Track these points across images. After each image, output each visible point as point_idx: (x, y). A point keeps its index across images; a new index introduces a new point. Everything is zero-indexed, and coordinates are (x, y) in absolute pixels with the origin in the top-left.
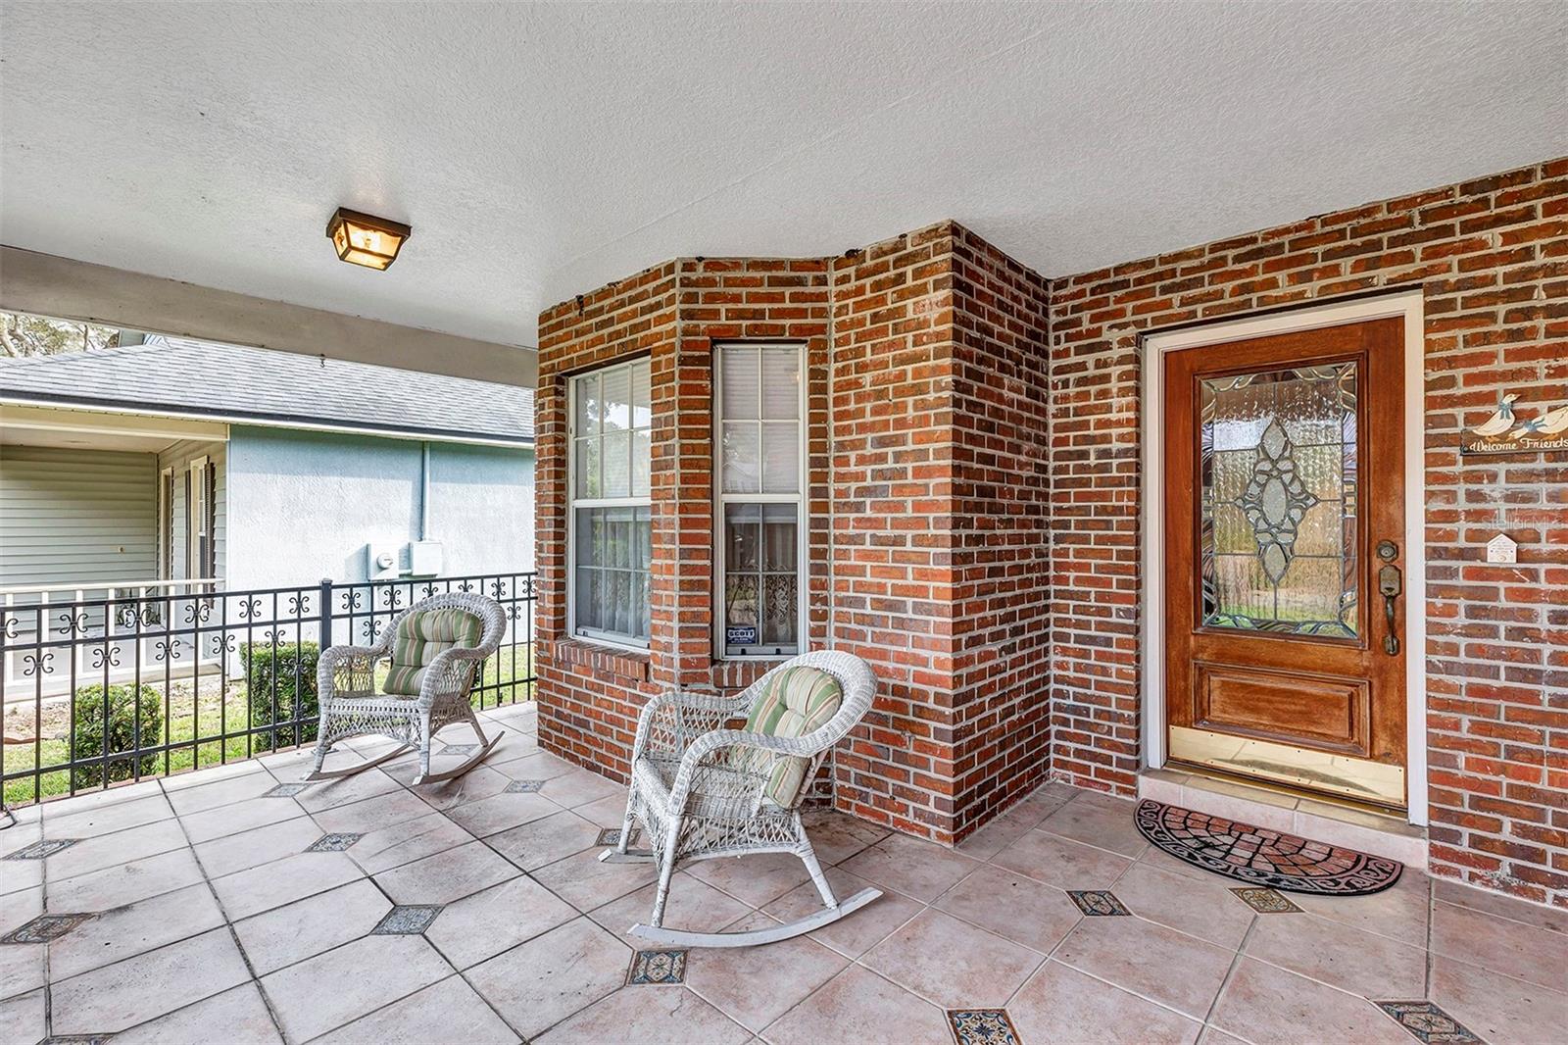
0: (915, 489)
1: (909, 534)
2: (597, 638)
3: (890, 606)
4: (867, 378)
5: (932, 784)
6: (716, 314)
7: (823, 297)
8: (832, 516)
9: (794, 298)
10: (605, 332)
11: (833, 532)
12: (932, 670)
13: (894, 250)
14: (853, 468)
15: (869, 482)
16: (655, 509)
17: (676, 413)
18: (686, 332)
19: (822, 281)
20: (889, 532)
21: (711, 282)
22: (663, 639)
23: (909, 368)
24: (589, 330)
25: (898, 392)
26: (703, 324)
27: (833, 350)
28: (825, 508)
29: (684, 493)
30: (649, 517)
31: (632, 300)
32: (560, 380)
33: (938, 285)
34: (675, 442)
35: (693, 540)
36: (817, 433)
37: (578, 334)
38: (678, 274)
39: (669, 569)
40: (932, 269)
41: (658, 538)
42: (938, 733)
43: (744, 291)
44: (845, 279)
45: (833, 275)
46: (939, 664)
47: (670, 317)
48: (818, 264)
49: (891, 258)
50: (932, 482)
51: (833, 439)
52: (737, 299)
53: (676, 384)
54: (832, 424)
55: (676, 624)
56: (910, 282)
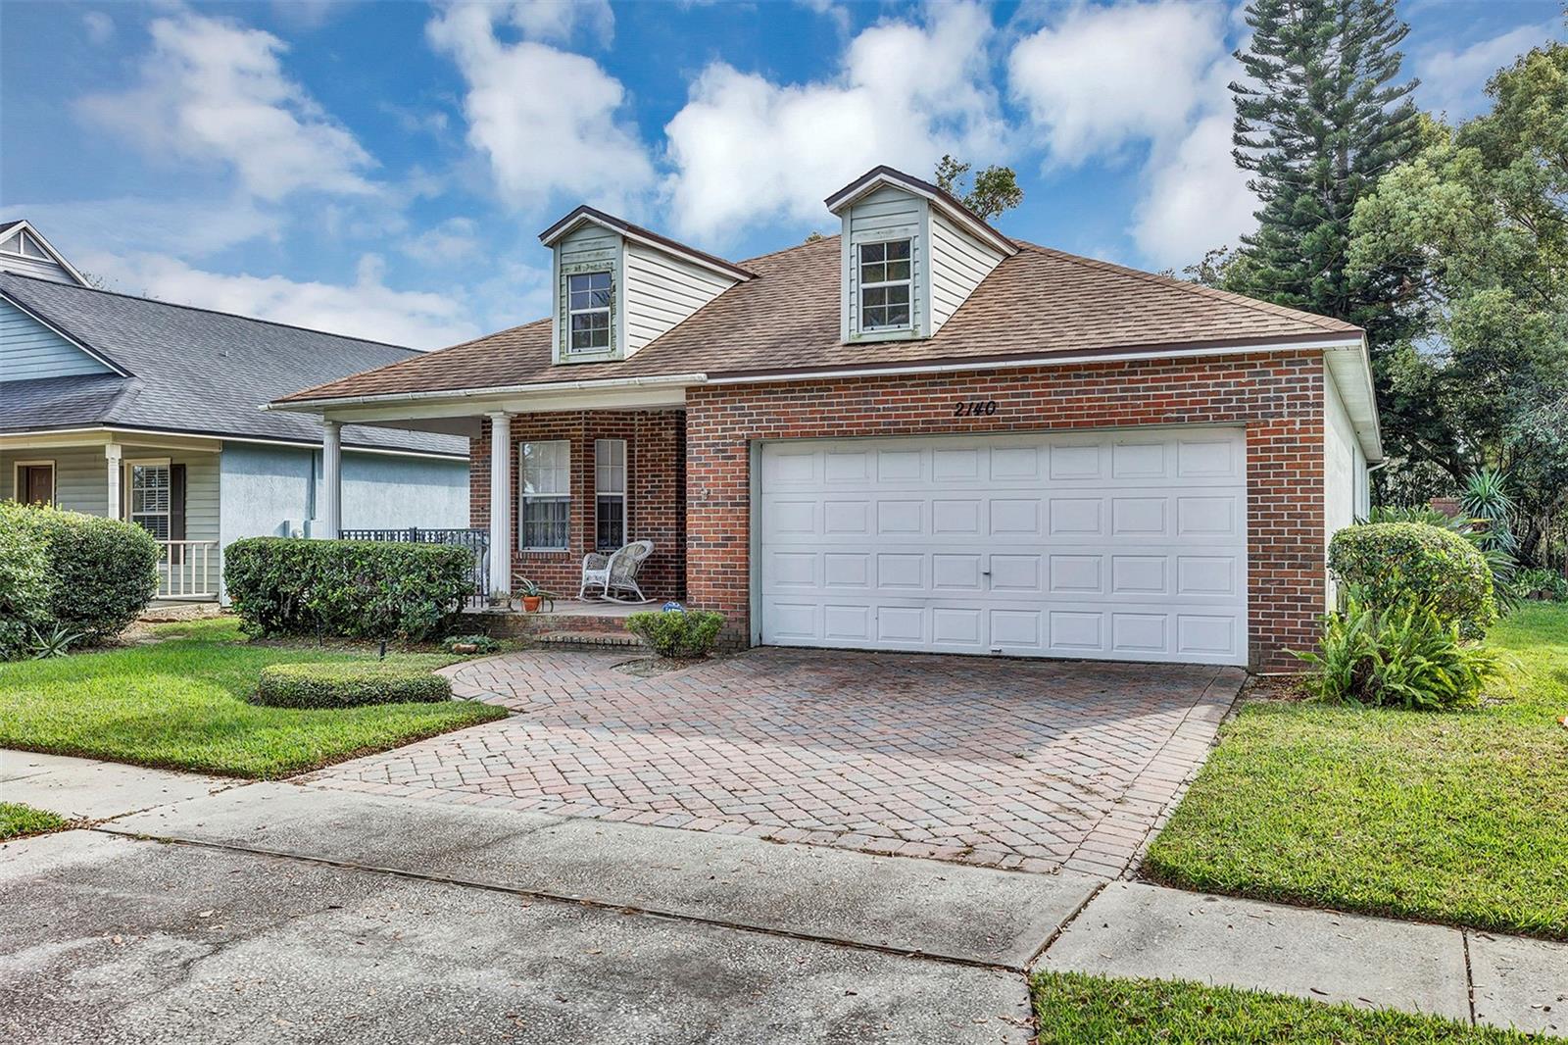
0: (664, 492)
1: (663, 506)
2: (533, 550)
3: (657, 529)
4: (649, 454)
5: (670, 584)
6: (596, 430)
7: (633, 425)
8: (636, 500)
9: (623, 425)
10: (546, 429)
11: (637, 506)
12: (670, 548)
13: (658, 414)
14: (644, 484)
15: (649, 489)
16: (572, 497)
17: (582, 464)
18: (586, 436)
19: (633, 419)
20: (656, 505)
21: (595, 419)
22: (577, 543)
23: (663, 453)
24: (537, 426)
25: (659, 460)
26: (592, 433)
27: (637, 443)
28: (633, 497)
29: (585, 492)
30: (568, 500)
31: (560, 420)
32: (517, 444)
33: (672, 429)
34: (582, 474)
35: (588, 509)
36: (631, 472)
37: (530, 427)
38: (583, 415)
39: (579, 519)
40: (670, 424)
41: (574, 508)
42: (672, 567)
43: (606, 422)
44: (641, 420)
45: (637, 418)
46: (672, 546)
47: (580, 430)
48: (631, 413)
49: (657, 417)
50: (670, 490)
51: (637, 474)
52: (603, 424)
53: (582, 454)
54: (636, 469)
55: (582, 538)
56: (663, 426)
